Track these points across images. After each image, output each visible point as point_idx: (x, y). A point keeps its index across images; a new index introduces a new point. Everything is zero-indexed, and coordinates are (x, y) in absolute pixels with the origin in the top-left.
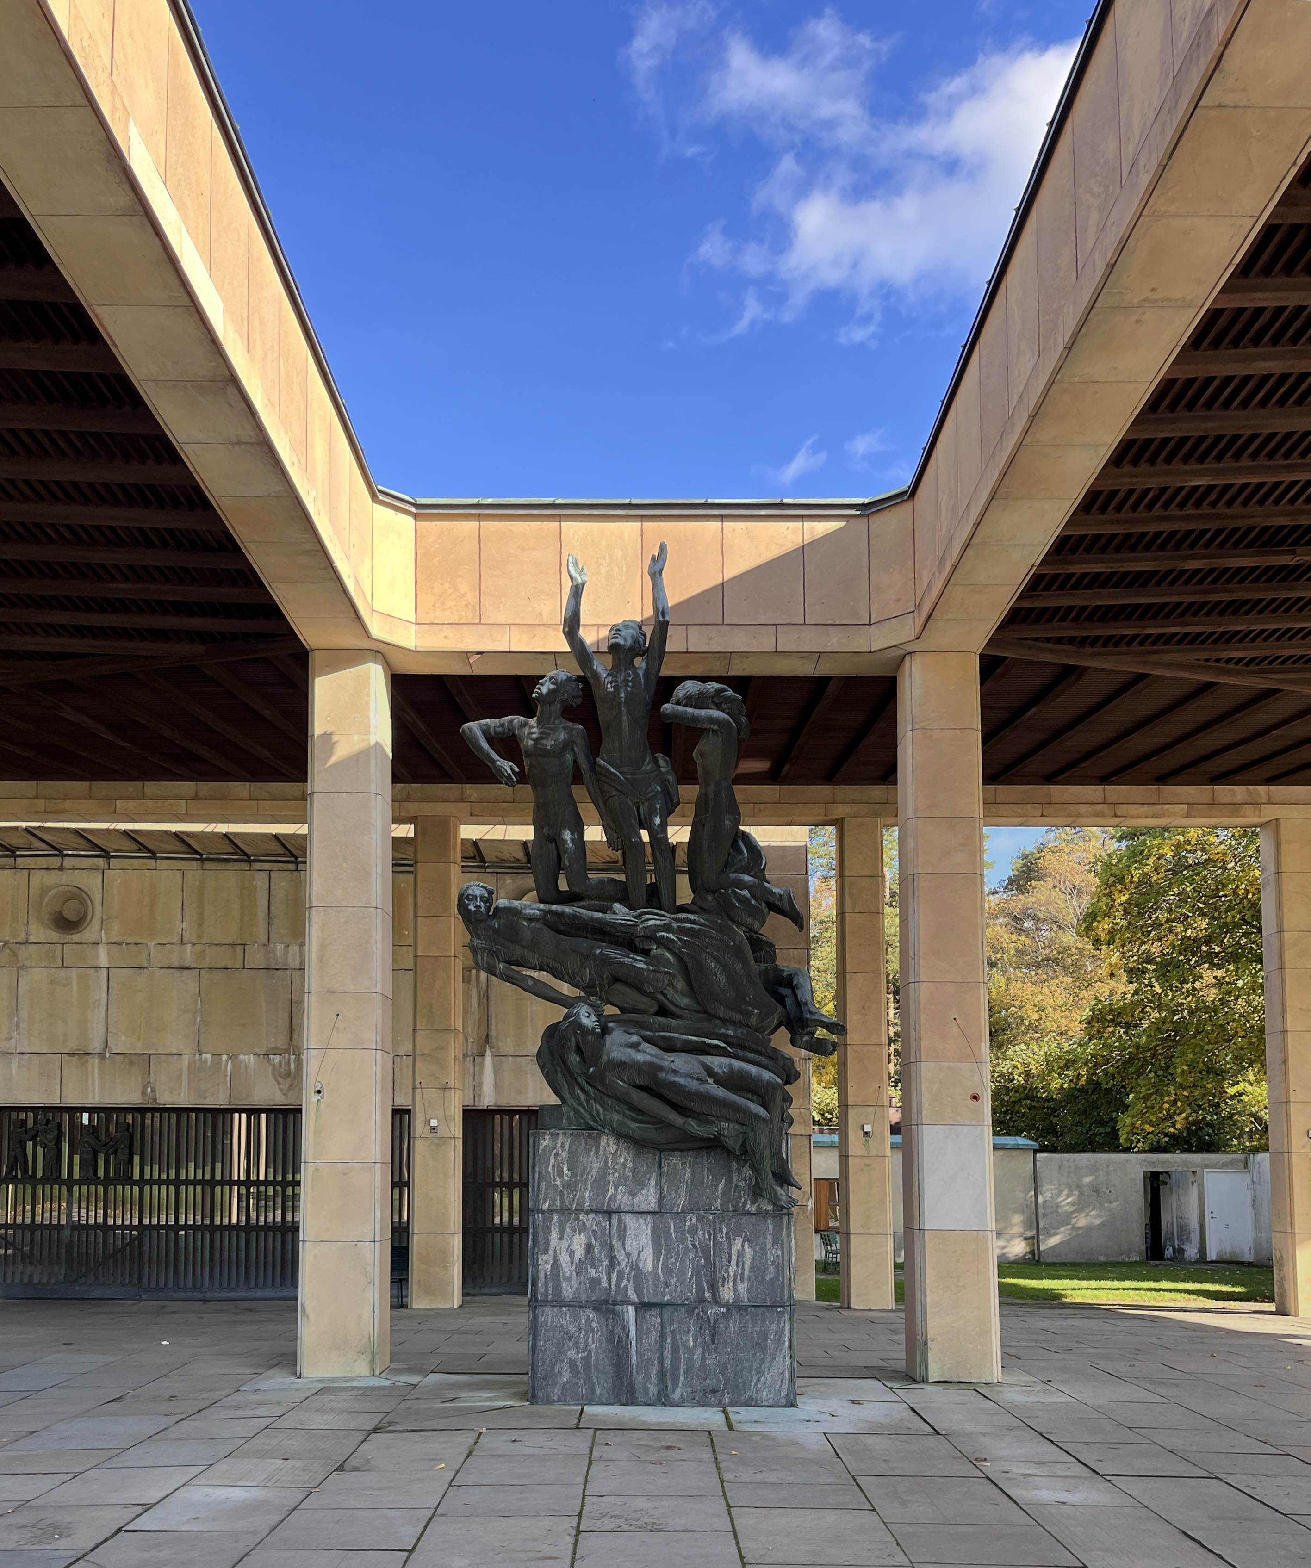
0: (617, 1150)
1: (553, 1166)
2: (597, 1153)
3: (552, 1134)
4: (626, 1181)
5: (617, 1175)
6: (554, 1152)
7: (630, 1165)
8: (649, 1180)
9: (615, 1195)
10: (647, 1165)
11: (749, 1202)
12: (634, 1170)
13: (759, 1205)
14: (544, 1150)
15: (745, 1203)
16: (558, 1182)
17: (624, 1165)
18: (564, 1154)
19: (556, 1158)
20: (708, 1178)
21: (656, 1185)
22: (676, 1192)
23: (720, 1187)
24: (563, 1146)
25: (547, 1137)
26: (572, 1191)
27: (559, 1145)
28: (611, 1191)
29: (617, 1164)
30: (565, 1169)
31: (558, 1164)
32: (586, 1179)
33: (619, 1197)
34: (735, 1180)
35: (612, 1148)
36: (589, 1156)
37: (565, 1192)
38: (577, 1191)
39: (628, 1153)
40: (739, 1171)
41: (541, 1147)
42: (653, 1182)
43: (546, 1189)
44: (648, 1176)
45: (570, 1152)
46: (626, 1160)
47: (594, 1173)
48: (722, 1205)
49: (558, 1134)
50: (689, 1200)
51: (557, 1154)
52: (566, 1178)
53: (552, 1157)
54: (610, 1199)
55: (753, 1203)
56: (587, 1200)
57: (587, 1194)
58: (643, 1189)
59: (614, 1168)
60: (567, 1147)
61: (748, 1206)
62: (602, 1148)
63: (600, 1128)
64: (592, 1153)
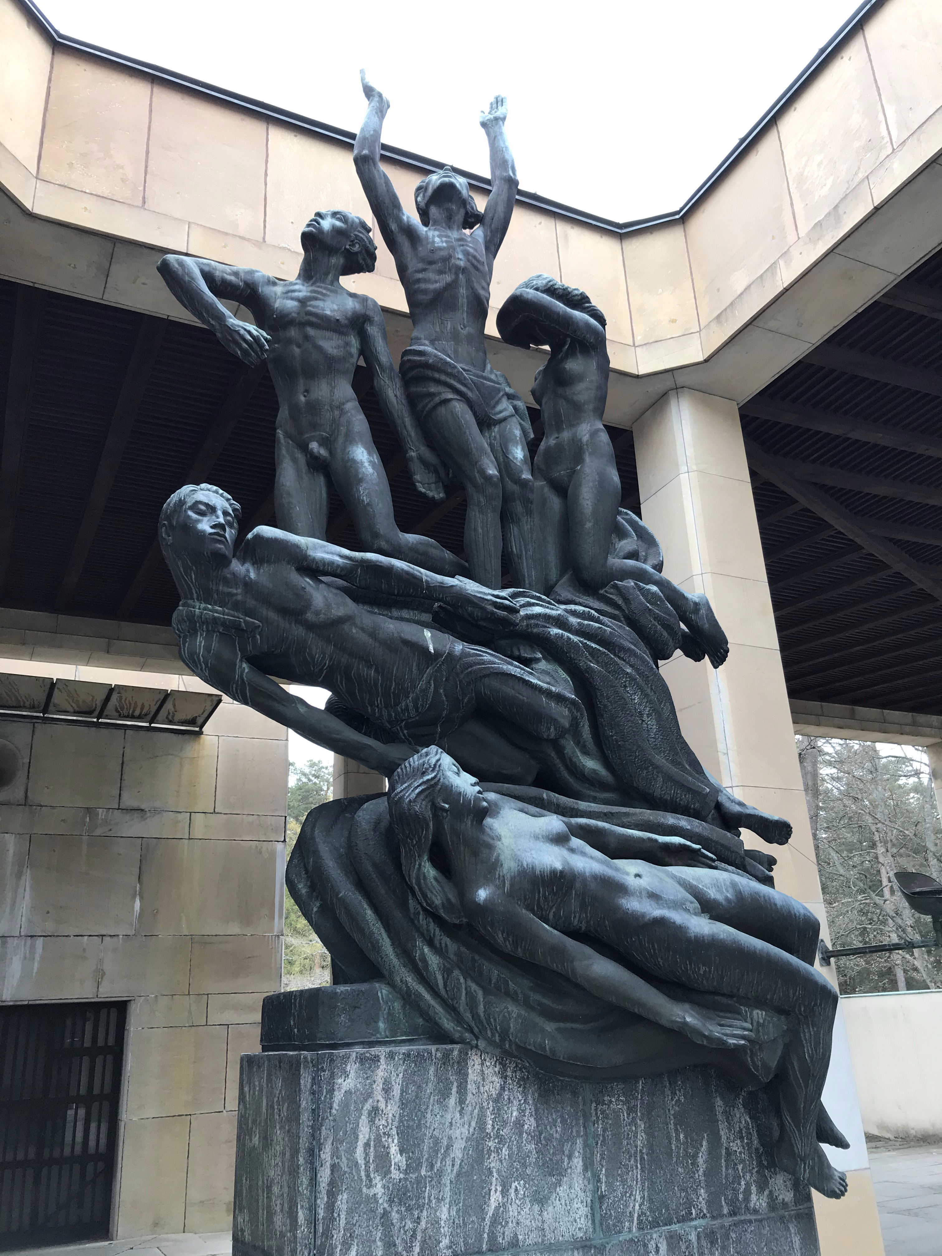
0: (503, 1088)
1: (367, 1145)
2: (462, 1101)
3: (362, 1060)
4: (524, 1166)
5: (505, 1151)
6: (368, 1106)
7: (530, 1123)
8: (570, 1157)
9: (502, 1207)
10: (563, 1121)
11: (754, 1189)
12: (538, 1136)
13: (771, 1192)
14: (345, 1105)
15: (747, 1192)
16: (378, 1189)
17: (519, 1124)
18: (391, 1110)
19: (372, 1121)
20: (678, 1139)
21: (585, 1169)
22: (624, 1182)
23: (700, 1161)
24: (387, 1090)
25: (352, 1068)
26: (409, 1209)
27: (378, 1087)
28: (495, 1198)
29: (505, 1123)
30: (394, 1149)
31: (378, 1139)
32: (440, 1174)
33: (513, 1211)
34: (724, 1139)
35: (493, 1084)
36: (445, 1108)
37: (395, 1216)
38: (421, 1208)
39: (525, 1094)
40: (728, 1116)
41: (338, 1096)
42: (578, 1162)
43: (350, 1212)
44: (567, 1148)
45: (403, 1104)
46: (522, 1111)
47: (457, 1152)
48: (709, 1203)
49: (376, 1059)
50: (651, 1200)
51: (375, 1112)
52: (396, 1175)
53: (364, 1120)
54: (495, 1221)
55: (761, 1190)
56: (445, 1230)
57: (444, 1213)
58: (559, 1183)
59: (497, 1136)
60: (396, 1091)
61: (754, 1197)
62: (471, 1087)
63: (467, 1035)
64: (452, 1101)
